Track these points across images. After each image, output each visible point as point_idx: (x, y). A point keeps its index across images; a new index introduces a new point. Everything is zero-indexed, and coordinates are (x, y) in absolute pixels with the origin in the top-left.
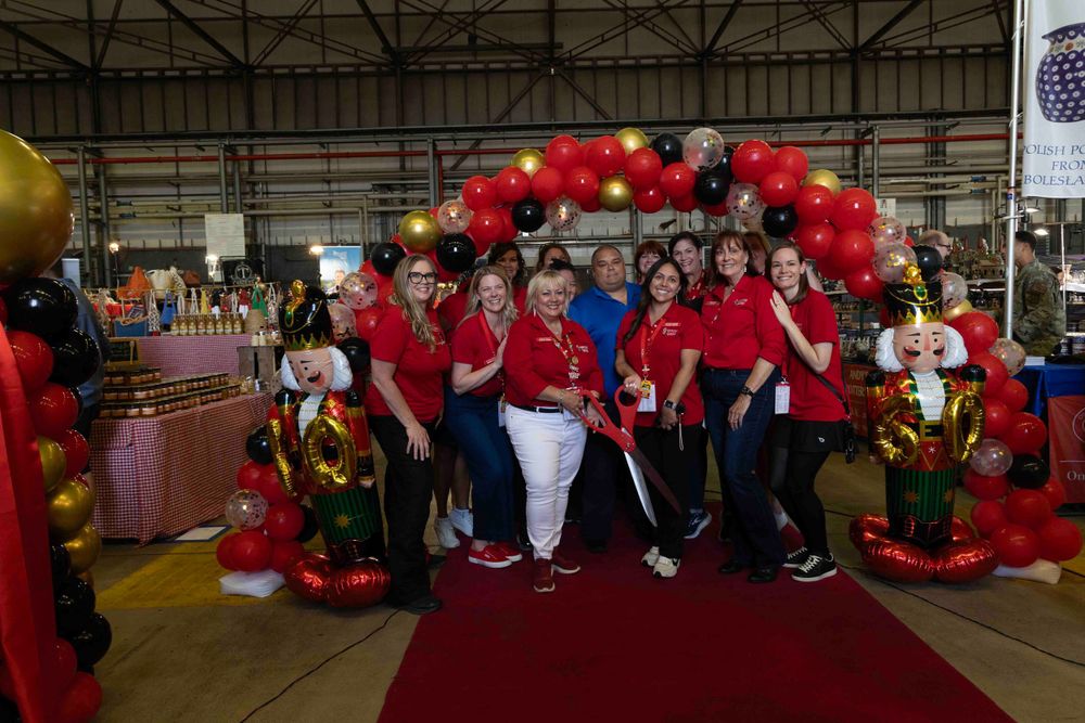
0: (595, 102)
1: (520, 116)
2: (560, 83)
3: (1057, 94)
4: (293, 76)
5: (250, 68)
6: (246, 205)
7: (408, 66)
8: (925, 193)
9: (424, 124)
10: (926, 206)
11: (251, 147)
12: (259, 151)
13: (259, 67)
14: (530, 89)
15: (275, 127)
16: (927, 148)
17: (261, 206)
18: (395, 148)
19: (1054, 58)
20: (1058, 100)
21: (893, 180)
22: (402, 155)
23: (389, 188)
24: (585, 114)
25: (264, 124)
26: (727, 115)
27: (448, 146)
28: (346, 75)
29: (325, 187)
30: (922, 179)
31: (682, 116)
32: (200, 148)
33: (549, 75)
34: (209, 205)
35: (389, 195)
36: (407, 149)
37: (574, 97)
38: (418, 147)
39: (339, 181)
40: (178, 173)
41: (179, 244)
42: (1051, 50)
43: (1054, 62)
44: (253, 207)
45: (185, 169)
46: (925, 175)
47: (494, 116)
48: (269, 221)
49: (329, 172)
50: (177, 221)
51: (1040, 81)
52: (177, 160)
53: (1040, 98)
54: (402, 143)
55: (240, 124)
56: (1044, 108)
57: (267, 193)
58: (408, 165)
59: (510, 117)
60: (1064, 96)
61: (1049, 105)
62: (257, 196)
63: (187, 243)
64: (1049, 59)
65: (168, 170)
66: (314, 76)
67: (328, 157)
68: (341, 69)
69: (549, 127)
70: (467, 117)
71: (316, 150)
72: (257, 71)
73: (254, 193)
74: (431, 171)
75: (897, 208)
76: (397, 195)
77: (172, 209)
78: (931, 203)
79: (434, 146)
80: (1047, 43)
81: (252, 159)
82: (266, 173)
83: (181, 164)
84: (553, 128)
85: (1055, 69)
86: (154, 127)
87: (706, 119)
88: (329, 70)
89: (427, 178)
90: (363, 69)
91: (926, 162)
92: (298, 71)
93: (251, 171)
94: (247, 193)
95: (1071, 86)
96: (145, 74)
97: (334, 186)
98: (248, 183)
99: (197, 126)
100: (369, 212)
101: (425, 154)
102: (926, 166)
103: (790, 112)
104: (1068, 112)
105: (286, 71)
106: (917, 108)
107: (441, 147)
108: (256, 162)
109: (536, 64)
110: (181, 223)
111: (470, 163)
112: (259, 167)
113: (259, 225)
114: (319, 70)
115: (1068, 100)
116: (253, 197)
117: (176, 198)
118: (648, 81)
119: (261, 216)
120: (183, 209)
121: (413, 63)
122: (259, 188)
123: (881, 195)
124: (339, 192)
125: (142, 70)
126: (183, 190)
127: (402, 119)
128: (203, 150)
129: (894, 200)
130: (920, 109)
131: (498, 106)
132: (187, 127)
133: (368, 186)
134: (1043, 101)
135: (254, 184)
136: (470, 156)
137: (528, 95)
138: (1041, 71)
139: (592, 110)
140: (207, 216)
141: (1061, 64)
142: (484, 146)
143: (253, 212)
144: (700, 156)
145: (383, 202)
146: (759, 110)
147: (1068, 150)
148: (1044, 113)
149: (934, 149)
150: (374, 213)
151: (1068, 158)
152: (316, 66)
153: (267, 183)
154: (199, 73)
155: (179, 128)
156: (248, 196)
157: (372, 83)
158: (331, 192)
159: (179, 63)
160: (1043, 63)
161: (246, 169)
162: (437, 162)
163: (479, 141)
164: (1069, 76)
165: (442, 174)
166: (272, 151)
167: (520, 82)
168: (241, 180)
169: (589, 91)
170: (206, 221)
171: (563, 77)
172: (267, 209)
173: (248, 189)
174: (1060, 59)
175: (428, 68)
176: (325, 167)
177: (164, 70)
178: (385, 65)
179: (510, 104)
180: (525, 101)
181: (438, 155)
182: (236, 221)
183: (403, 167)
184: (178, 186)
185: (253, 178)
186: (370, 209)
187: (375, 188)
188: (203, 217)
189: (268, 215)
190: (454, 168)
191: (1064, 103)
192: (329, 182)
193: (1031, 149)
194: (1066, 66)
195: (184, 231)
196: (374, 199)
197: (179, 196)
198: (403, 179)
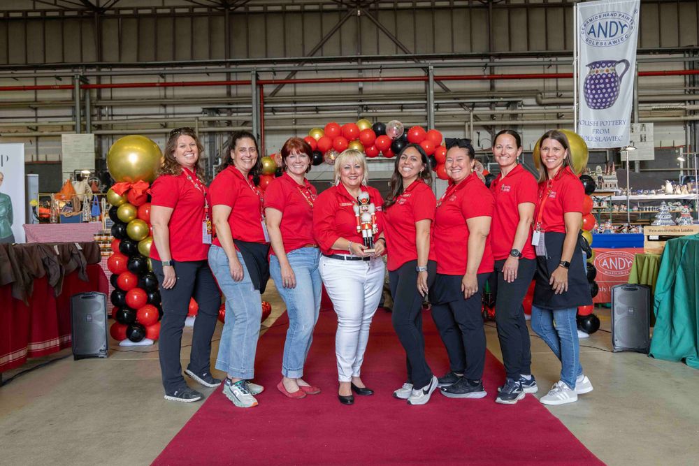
0: (396, 38)
1: (330, 50)
2: (366, 22)
3: (594, 95)
4: (137, 17)
5: (100, 10)
6: (94, 126)
7: (237, 7)
8: (683, 118)
9: (248, 57)
10: (686, 129)
11: (99, 77)
12: (106, 81)
13: (109, 8)
14: (340, 27)
15: (120, 61)
16: (685, 79)
17: (107, 126)
18: (223, 78)
19: (592, 77)
20: (594, 98)
21: (655, 106)
22: (228, 84)
23: (217, 111)
24: (388, 49)
25: (111, 57)
26: (510, 50)
27: (269, 77)
28: (182, 15)
29: (162, 110)
30: (681, 106)
31: (471, 51)
32: (58, 78)
33: (356, 15)
34: (62, 126)
35: (216, 117)
36: (233, 78)
37: (378, 33)
38: (242, 78)
39: (173, 105)
40: (36, 98)
41: (35, 159)
42: (590, 73)
43: (591, 79)
44: (99, 127)
45: (42, 95)
46: (684, 101)
47: (308, 49)
48: (112, 139)
49: (165, 97)
50: (35, 139)
51: (586, 88)
52: (36, 88)
53: (586, 97)
54: (229, 74)
55: (90, 57)
56: (588, 102)
57: (112, 115)
58: (233, 91)
59: (322, 51)
60: (596, 96)
61: (590, 100)
62: (103, 118)
63: (42, 158)
64: (589, 77)
65: (29, 96)
66: (155, 16)
67: (165, 85)
68: (177, 11)
69: (356, 59)
70: (285, 50)
71: (155, 80)
72: (107, 12)
73: (101, 115)
74: (254, 98)
75: (654, 131)
76: (223, 117)
77: (30, 129)
78: (690, 126)
79: (257, 76)
80: (588, 69)
81: (100, 87)
82: (111, 99)
83: (38, 91)
84: (360, 60)
85: (592, 82)
86: (17, 59)
87: (492, 53)
88: (168, 11)
89: (251, 103)
90: (196, 10)
91: (685, 90)
92: (140, 12)
93: (99, 97)
94: (95, 115)
95: (599, 92)
96: (12, 15)
97: (170, 110)
98: (96, 107)
99: (53, 59)
100: (199, 132)
101: (249, 83)
102: (685, 94)
103: (565, 48)
104: (598, 104)
105: (131, 12)
106: (677, 45)
107: (263, 77)
108: (103, 90)
109: (344, 7)
110: (37, 140)
111: (287, 90)
112: (106, 94)
113: (104, 142)
114: (159, 11)
115: (598, 98)
116: (100, 119)
117: (34, 120)
118: (442, 20)
119: (106, 135)
120: (40, 129)
121: (241, 5)
122: (103, 111)
123: (640, 119)
124: (174, 114)
125: (9, 12)
126: (40, 113)
127: (229, 53)
128: (61, 80)
129: (652, 124)
130: (679, 46)
131: (312, 41)
132: (45, 60)
133: (199, 109)
134: (587, 98)
135: (101, 107)
136: (286, 85)
137: (338, 31)
138: (586, 83)
139: (394, 45)
140: (63, 136)
141: (594, 80)
142: (299, 76)
143: (99, 132)
144: (394, 132)
145: (212, 123)
146: (538, 46)
147: (599, 123)
148: (588, 105)
149: (692, 80)
150: (204, 132)
151: (599, 128)
152: (156, 8)
153: (112, 107)
154: (56, 14)
155: (39, 61)
156: (96, 118)
157: (203, 23)
158: (166, 114)
159: (39, 6)
160: (587, 79)
161: (95, 94)
162: (258, 89)
163: (294, 72)
164: (598, 86)
165: (263, 99)
166: (117, 81)
167: (332, 21)
168: (91, 104)
169: (391, 30)
170: (63, 140)
171: (369, 17)
172: (112, 129)
173: (96, 111)
174: (594, 77)
175: (251, 9)
176: (162, 93)
177: (27, 12)
178: (215, 7)
179: (322, 40)
180: (335, 37)
181: (260, 84)
182: (88, 139)
183: (229, 93)
184: (36, 109)
185: (100, 103)
186: (201, 129)
187: (205, 111)
188: (60, 136)
189: (113, 135)
190: (273, 94)
191: (597, 99)
192: (165, 106)
193: (582, 123)
194: (597, 81)
195: (39, 148)
196: (204, 121)
197: (37, 117)
198: (229, 104)
